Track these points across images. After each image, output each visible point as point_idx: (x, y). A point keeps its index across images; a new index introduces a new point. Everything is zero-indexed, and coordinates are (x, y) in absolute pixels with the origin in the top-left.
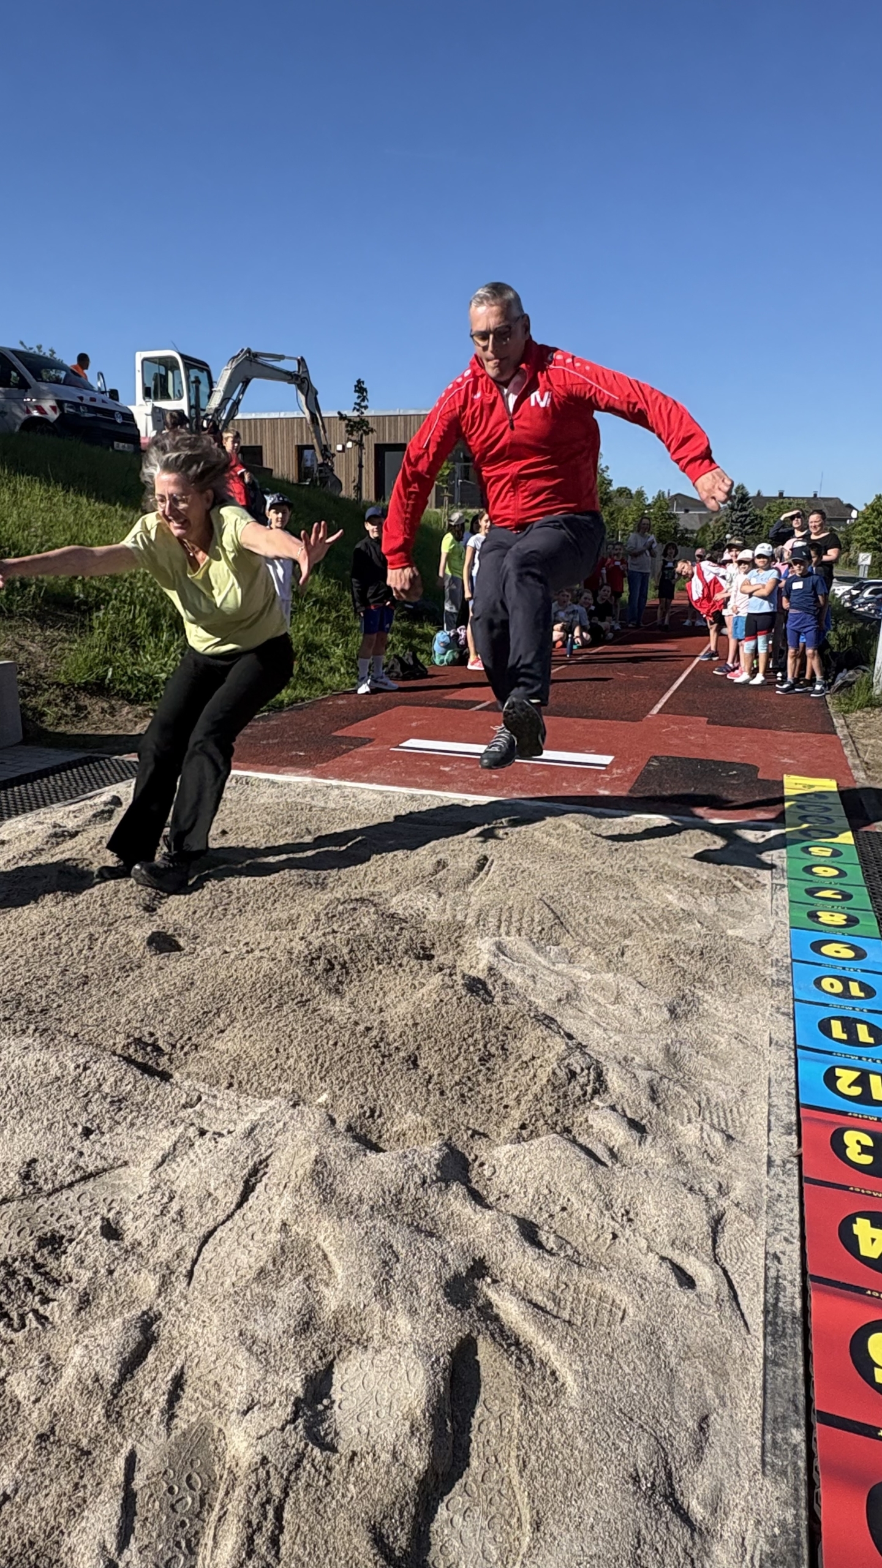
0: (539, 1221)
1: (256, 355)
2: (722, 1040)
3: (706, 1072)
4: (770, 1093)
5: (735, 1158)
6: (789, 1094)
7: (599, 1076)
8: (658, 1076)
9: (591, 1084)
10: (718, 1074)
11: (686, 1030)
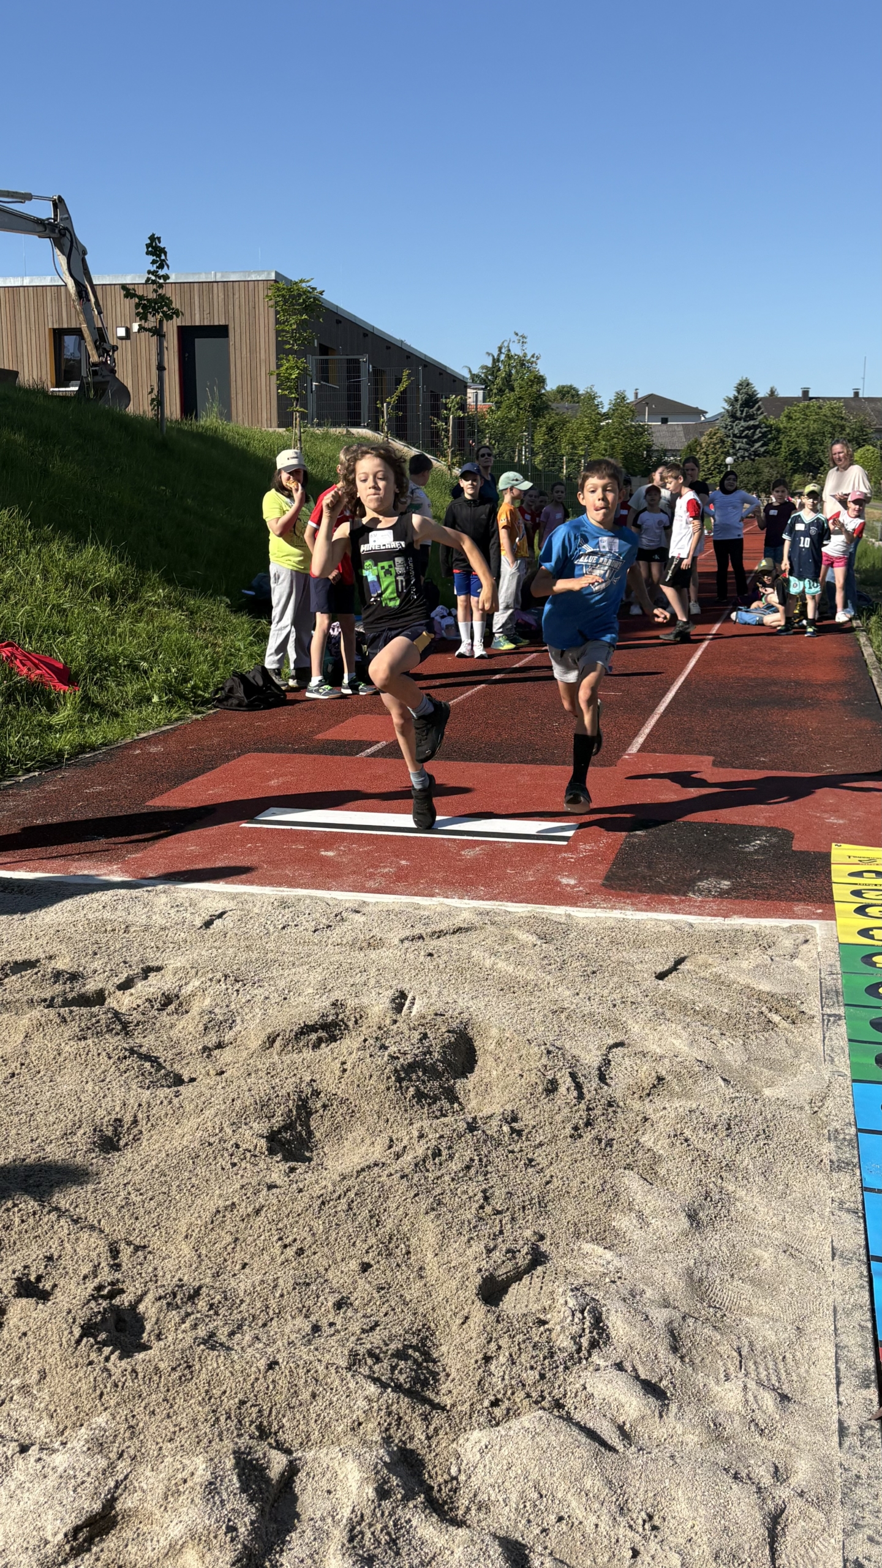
0: (528, 1540)
2: (766, 1255)
3: (744, 1304)
4: (836, 1329)
5: (796, 1428)
6: (862, 1327)
7: (598, 1321)
8: (678, 1315)
9: (588, 1336)
10: (763, 1306)
11: (714, 1242)
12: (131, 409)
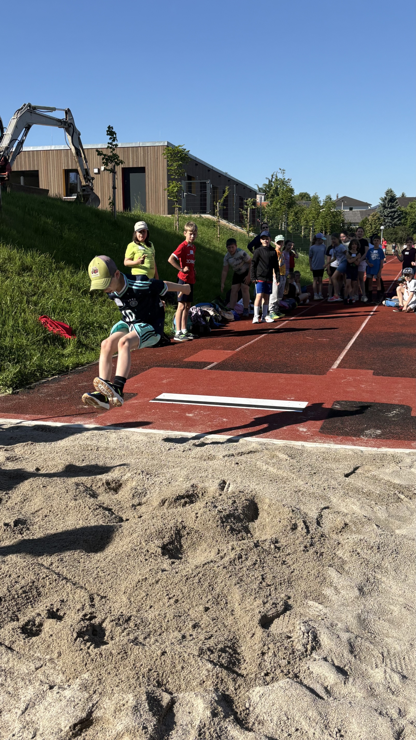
1: (35, 108)
2: (396, 609)
3: (385, 632)
5: (410, 691)
7: (315, 638)
8: (353, 636)
9: (310, 644)
10: (394, 633)
11: (371, 602)
12: (100, 207)
